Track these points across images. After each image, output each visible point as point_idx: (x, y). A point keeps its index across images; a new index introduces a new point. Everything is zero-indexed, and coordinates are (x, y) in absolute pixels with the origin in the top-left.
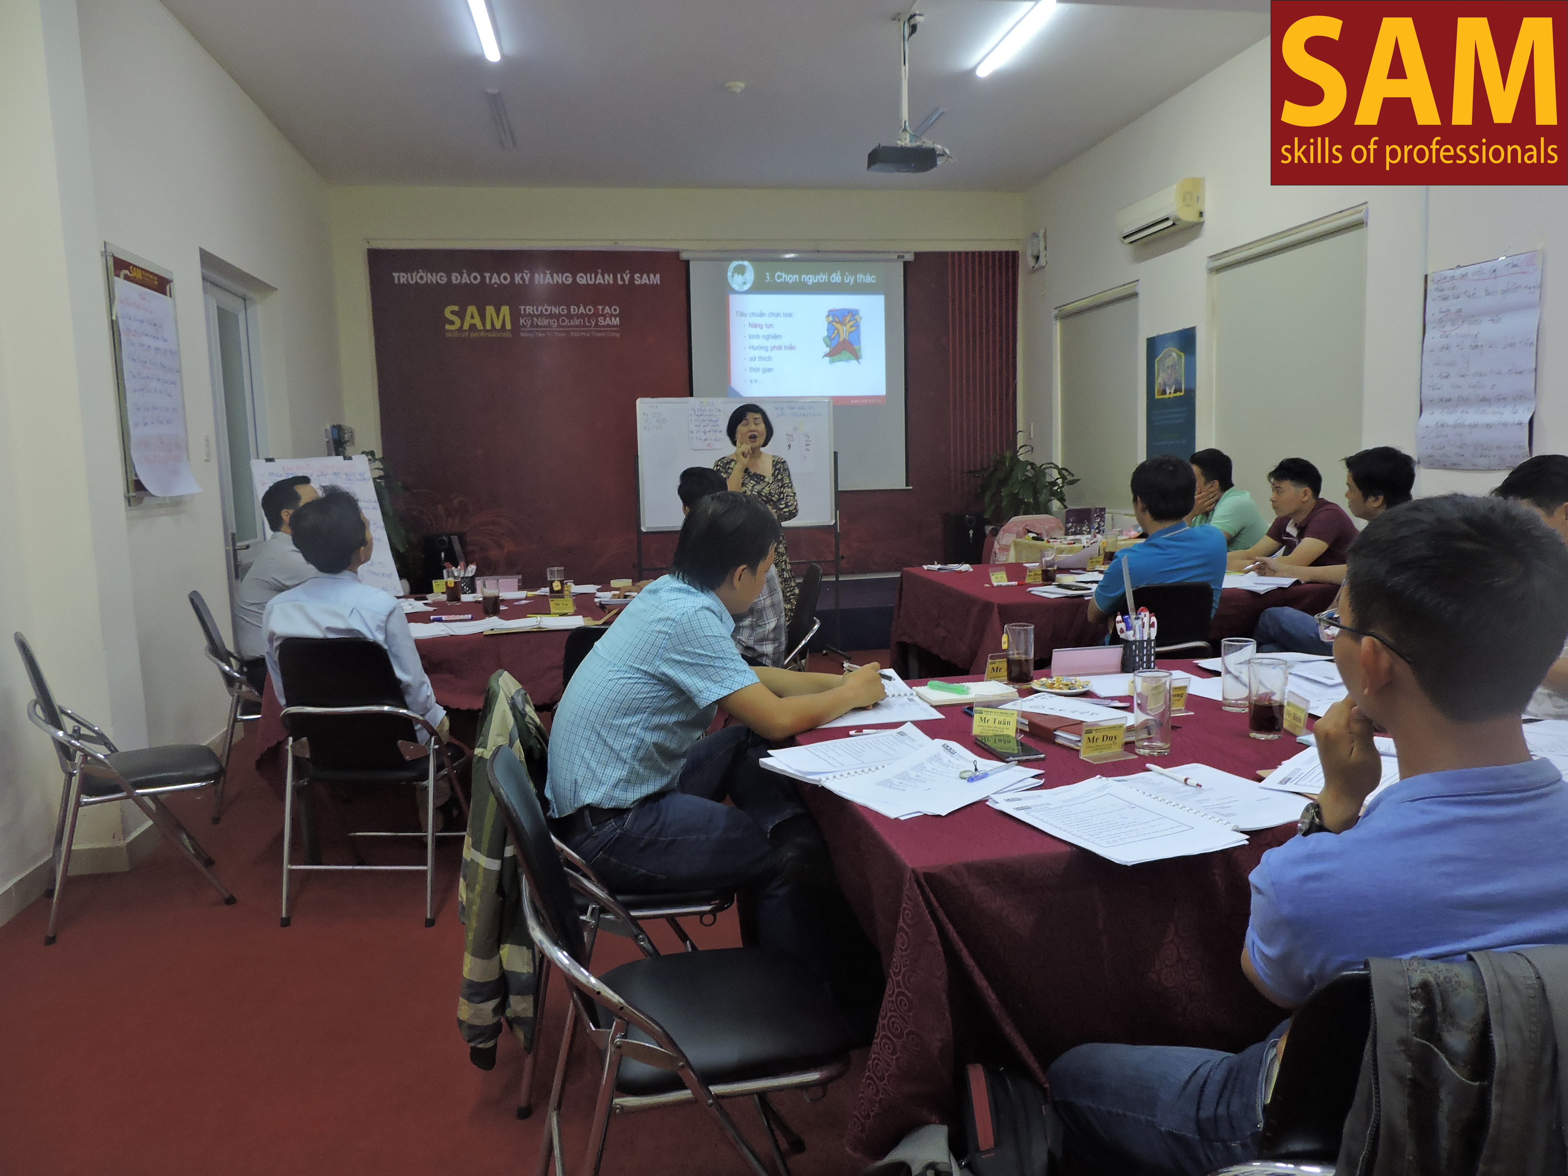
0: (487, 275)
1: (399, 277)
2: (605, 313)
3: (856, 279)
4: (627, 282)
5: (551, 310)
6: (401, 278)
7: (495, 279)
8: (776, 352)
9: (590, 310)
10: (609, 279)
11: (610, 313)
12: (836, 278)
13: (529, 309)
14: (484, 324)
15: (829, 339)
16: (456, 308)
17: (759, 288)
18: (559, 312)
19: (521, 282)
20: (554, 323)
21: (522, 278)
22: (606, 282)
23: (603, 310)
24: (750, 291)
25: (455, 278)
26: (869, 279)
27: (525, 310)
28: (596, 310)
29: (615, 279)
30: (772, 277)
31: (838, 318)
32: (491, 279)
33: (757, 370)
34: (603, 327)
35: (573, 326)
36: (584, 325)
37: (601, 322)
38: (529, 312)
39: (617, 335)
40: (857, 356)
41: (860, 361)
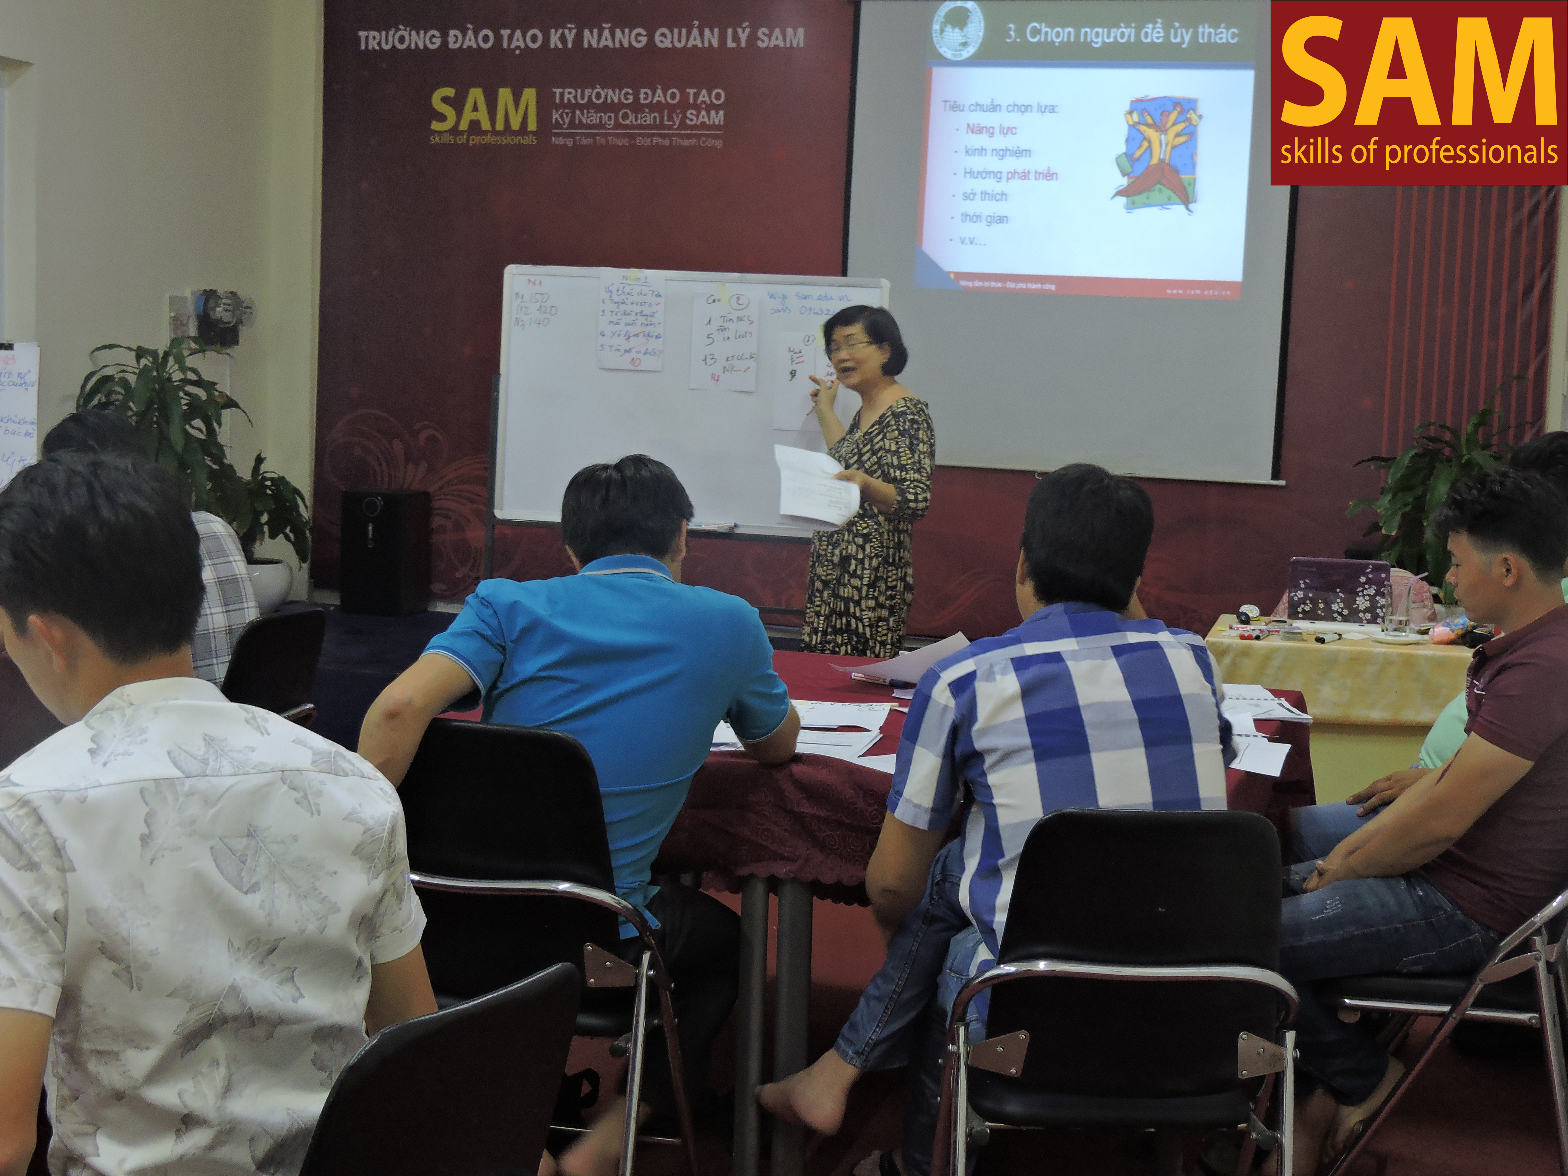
0: (506, 33)
1: (367, 38)
2: (700, 100)
3: (1195, 35)
4: (743, 44)
5: (606, 96)
6: (370, 39)
7: (518, 40)
8: (1016, 183)
9: (673, 95)
10: (711, 38)
11: (709, 101)
12: (1154, 34)
13: (569, 94)
14: (493, 122)
15: (1129, 159)
16: (451, 91)
17: (993, 53)
18: (619, 99)
19: (560, 46)
20: (609, 119)
21: (563, 39)
22: (706, 44)
23: (697, 96)
25: (454, 39)
26: (1225, 36)
27: (562, 94)
28: (685, 95)
29: (723, 37)
30: (1022, 31)
31: (1153, 115)
32: (511, 38)
33: (976, 218)
34: (695, 127)
35: (640, 127)
36: (662, 126)
37: (691, 120)
38: (569, 99)
39: (719, 144)
40: (1186, 197)
41: (1191, 206)
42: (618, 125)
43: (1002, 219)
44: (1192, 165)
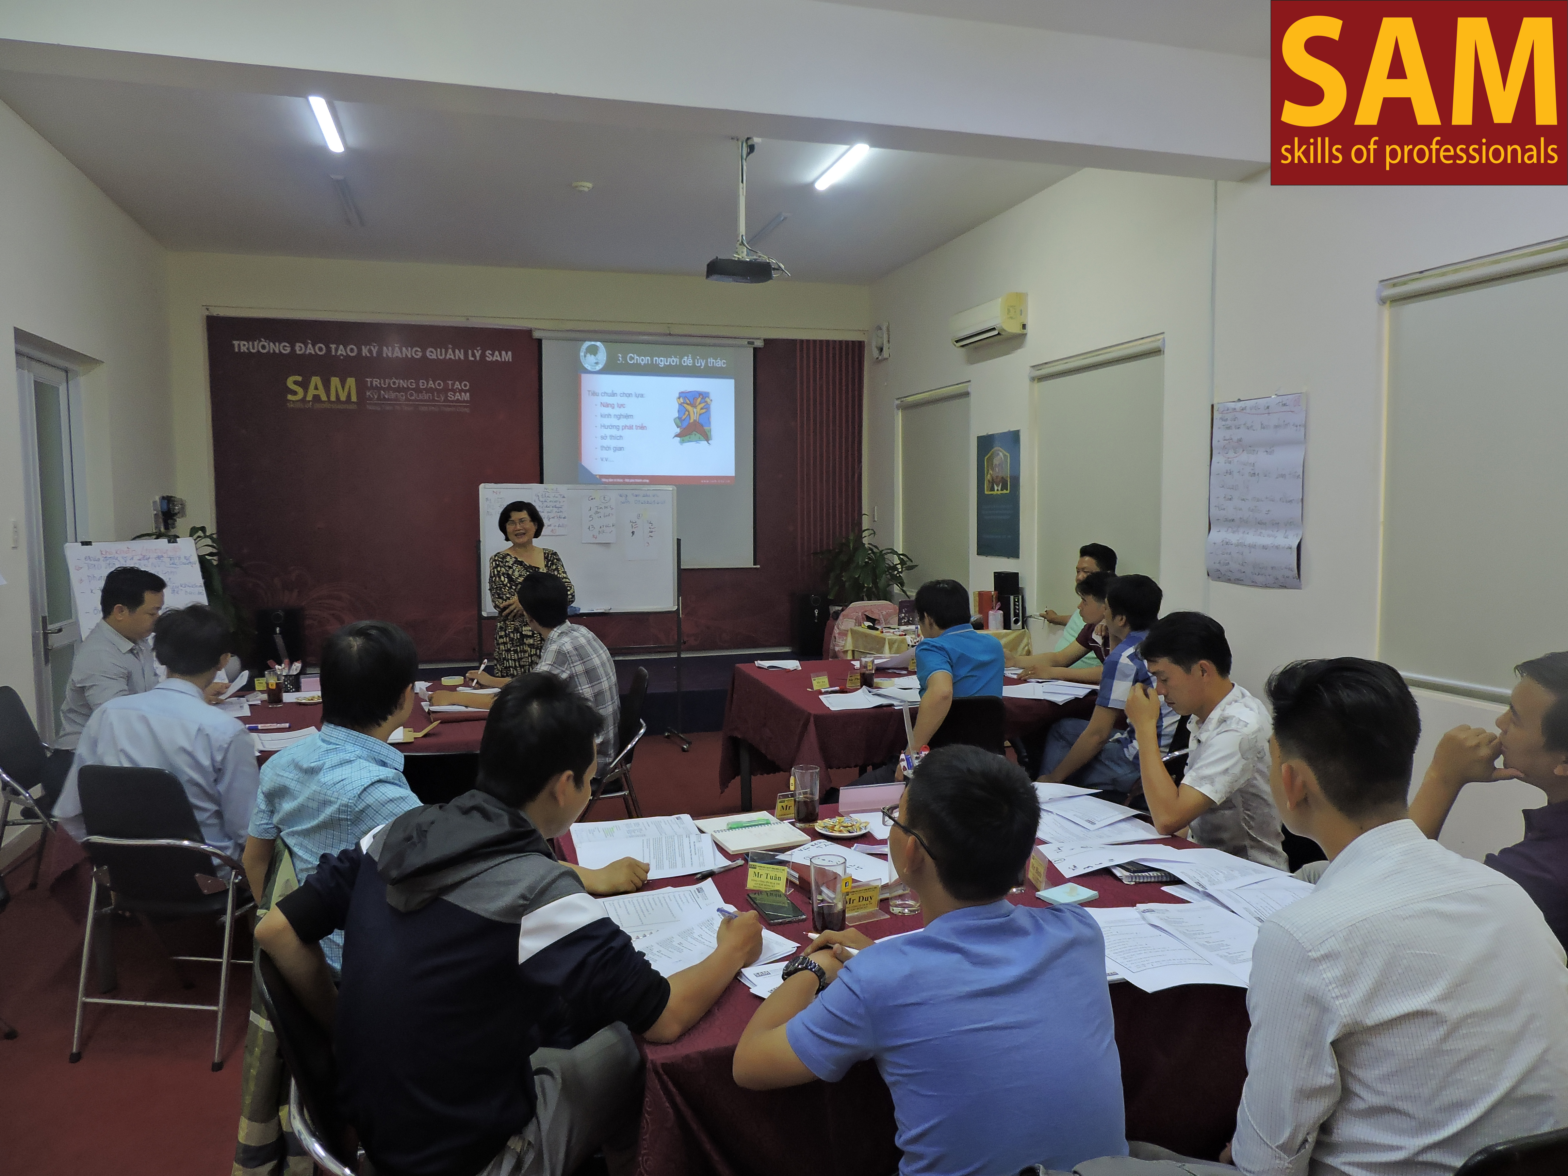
0: (333, 346)
1: (239, 345)
2: (455, 388)
3: (707, 362)
4: (478, 358)
5: (399, 384)
6: (242, 346)
7: (341, 351)
8: (627, 431)
9: (439, 384)
10: (460, 355)
11: (460, 388)
12: (688, 361)
13: (376, 382)
14: (328, 396)
15: (679, 421)
16: (299, 378)
17: (611, 368)
18: (407, 385)
19: (368, 355)
20: (402, 396)
21: (370, 351)
22: (457, 358)
23: (453, 385)
24: (600, 372)
25: (299, 348)
26: (720, 363)
27: (371, 382)
28: (446, 385)
29: (466, 354)
30: (624, 358)
31: (689, 399)
32: (337, 350)
33: (608, 448)
34: (452, 401)
35: (422, 401)
36: (434, 400)
37: (451, 398)
38: (376, 385)
39: (467, 410)
40: (707, 437)
41: (710, 442)
42: (407, 399)
43: (621, 449)
44: (709, 423)
